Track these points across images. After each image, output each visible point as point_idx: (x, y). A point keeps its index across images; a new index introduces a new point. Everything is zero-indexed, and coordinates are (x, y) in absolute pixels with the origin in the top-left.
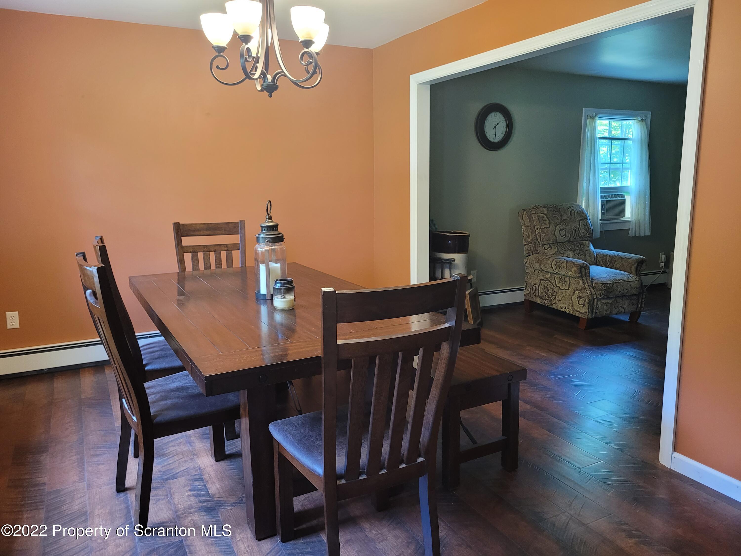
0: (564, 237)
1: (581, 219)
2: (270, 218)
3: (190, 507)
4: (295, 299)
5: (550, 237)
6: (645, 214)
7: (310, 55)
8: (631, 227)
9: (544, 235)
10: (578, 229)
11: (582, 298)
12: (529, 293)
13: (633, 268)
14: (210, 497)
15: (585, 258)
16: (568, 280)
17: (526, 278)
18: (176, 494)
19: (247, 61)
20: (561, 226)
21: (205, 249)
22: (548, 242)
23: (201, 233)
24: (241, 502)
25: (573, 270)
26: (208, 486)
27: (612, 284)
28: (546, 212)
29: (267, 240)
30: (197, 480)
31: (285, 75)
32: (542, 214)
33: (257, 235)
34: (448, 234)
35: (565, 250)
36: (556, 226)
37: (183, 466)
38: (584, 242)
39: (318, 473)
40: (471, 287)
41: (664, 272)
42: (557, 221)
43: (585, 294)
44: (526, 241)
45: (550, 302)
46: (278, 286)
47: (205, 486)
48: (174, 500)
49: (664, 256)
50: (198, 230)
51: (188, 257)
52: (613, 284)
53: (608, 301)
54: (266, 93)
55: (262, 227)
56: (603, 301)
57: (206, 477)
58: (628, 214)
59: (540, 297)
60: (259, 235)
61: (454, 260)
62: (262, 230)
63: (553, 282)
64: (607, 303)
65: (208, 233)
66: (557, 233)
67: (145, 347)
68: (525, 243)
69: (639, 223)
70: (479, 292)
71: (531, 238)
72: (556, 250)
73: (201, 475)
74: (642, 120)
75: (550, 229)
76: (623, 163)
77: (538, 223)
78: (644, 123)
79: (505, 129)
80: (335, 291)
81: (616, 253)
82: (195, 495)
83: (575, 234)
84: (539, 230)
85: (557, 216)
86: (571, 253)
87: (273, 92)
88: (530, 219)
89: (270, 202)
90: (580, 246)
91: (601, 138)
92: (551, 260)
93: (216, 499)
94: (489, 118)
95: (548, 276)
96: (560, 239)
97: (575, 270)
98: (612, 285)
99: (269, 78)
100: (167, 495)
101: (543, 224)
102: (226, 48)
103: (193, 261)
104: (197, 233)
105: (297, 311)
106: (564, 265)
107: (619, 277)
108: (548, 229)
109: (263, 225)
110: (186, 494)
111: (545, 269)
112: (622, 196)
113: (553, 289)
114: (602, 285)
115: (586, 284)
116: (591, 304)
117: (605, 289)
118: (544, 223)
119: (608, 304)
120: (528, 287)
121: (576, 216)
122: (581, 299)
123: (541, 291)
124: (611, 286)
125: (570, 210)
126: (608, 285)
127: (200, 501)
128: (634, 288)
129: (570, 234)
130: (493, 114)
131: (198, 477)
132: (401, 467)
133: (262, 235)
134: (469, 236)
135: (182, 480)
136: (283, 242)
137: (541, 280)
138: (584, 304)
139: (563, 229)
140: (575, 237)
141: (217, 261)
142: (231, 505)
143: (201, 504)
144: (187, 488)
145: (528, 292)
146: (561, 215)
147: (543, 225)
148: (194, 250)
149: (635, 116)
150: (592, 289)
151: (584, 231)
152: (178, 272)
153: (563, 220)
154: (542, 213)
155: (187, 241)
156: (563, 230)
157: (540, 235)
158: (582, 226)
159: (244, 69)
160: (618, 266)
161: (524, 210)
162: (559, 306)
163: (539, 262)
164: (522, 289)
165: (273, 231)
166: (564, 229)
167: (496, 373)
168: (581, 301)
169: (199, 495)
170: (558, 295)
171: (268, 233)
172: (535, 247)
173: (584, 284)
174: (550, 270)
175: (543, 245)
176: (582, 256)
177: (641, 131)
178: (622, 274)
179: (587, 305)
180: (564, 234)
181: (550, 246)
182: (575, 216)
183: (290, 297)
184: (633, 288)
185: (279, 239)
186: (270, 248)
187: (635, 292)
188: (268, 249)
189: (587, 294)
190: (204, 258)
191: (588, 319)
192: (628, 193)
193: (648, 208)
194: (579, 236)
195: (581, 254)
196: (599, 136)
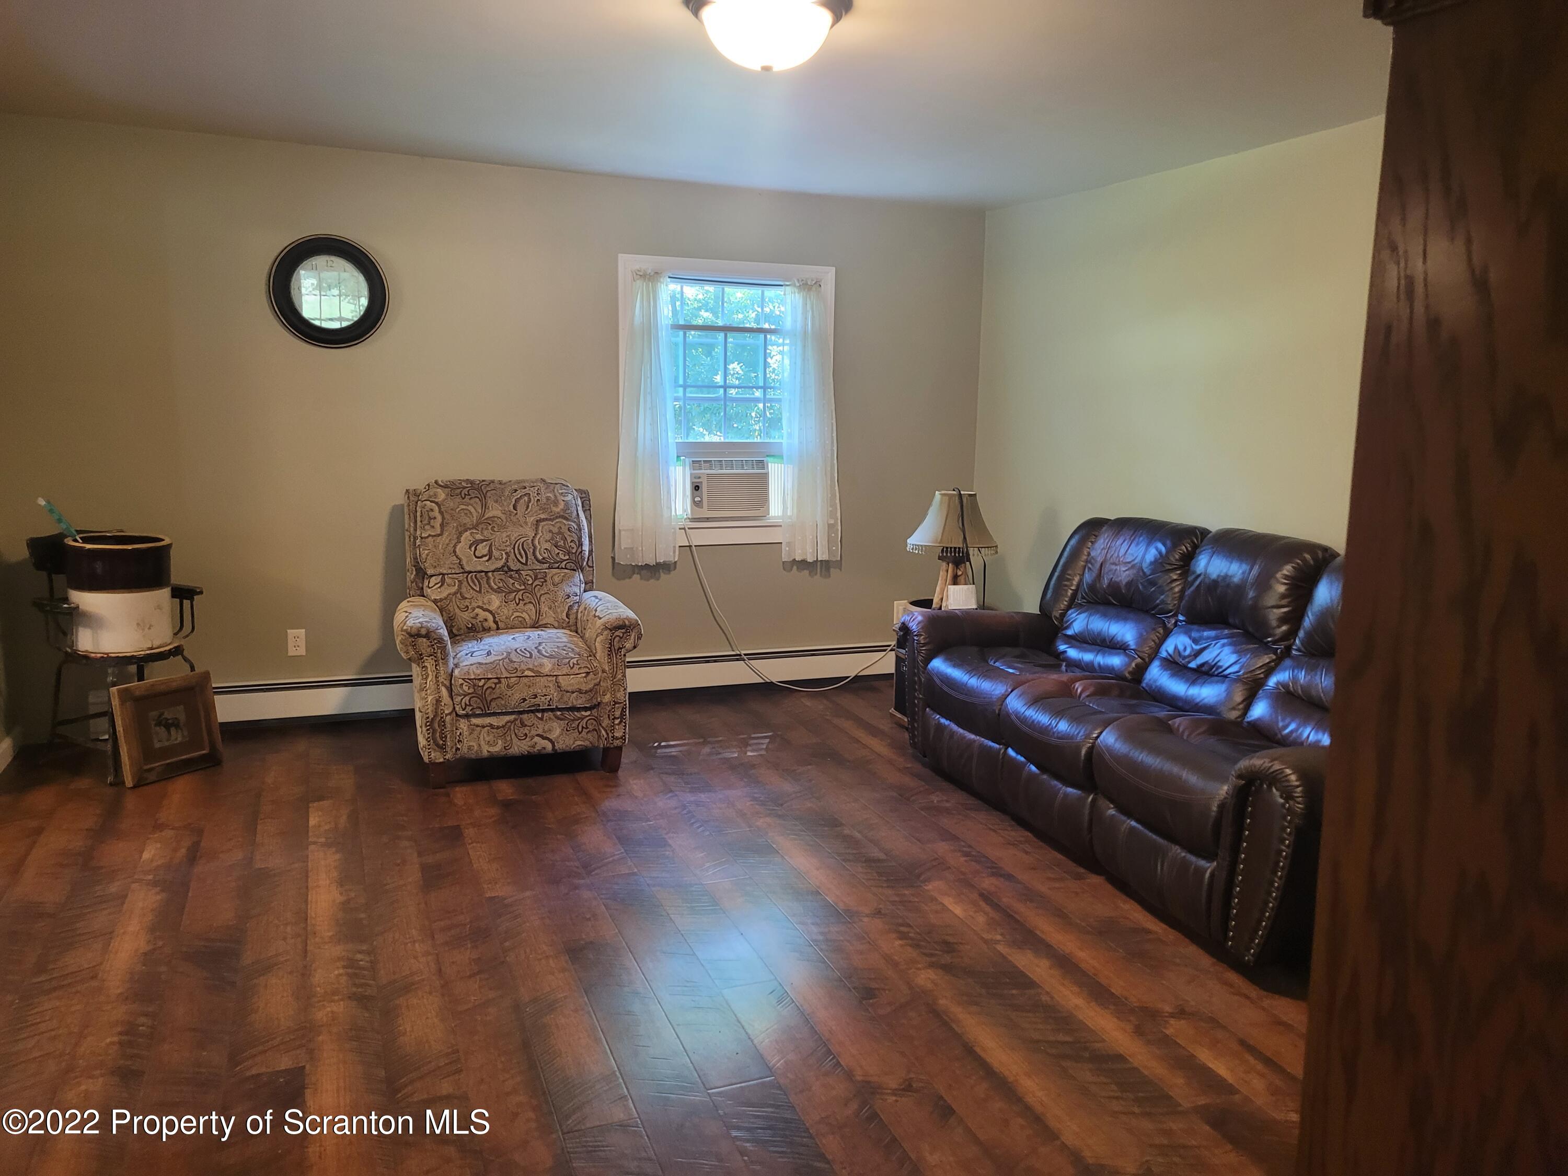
0: (487, 558)
1: (543, 516)
5: (441, 557)
8: (785, 538)
9: (426, 552)
10: (530, 541)
20: (478, 533)
22: (439, 571)
27: (496, 681)
28: (441, 498)
32: (431, 502)
35: (480, 592)
36: (461, 533)
38: (553, 572)
42: (467, 520)
52: (500, 682)
53: (492, 722)
58: (776, 508)
64: (487, 726)
66: (462, 551)
70: (214, 686)
72: (454, 589)
74: (807, 287)
75: (444, 539)
77: (420, 524)
79: (364, 299)
83: (523, 552)
84: (419, 542)
85: (470, 508)
88: (413, 512)
90: (532, 584)
96: (473, 564)
98: (496, 684)
101: (427, 527)
108: (435, 538)
112: (758, 463)
114: (463, 682)
115: (431, 678)
116: (434, 728)
117: (469, 694)
118: (429, 523)
119: (493, 728)
121: (529, 510)
124: (489, 684)
126: (481, 684)
128: (573, 692)
129: (506, 553)
138: (422, 726)
139: (483, 540)
140: (524, 561)
146: (485, 506)
147: (428, 530)
150: (444, 691)
151: (548, 546)
153: (486, 519)
154: (431, 499)
156: (482, 542)
157: (420, 554)
158: (543, 536)
161: (409, 491)
166: (487, 540)
173: (426, 678)
175: (429, 577)
176: (527, 607)
180: (485, 551)
181: (443, 580)
182: (526, 510)
184: (567, 692)
187: (576, 700)
189: (425, 701)
192: (779, 457)
194: (536, 557)
195: (527, 600)
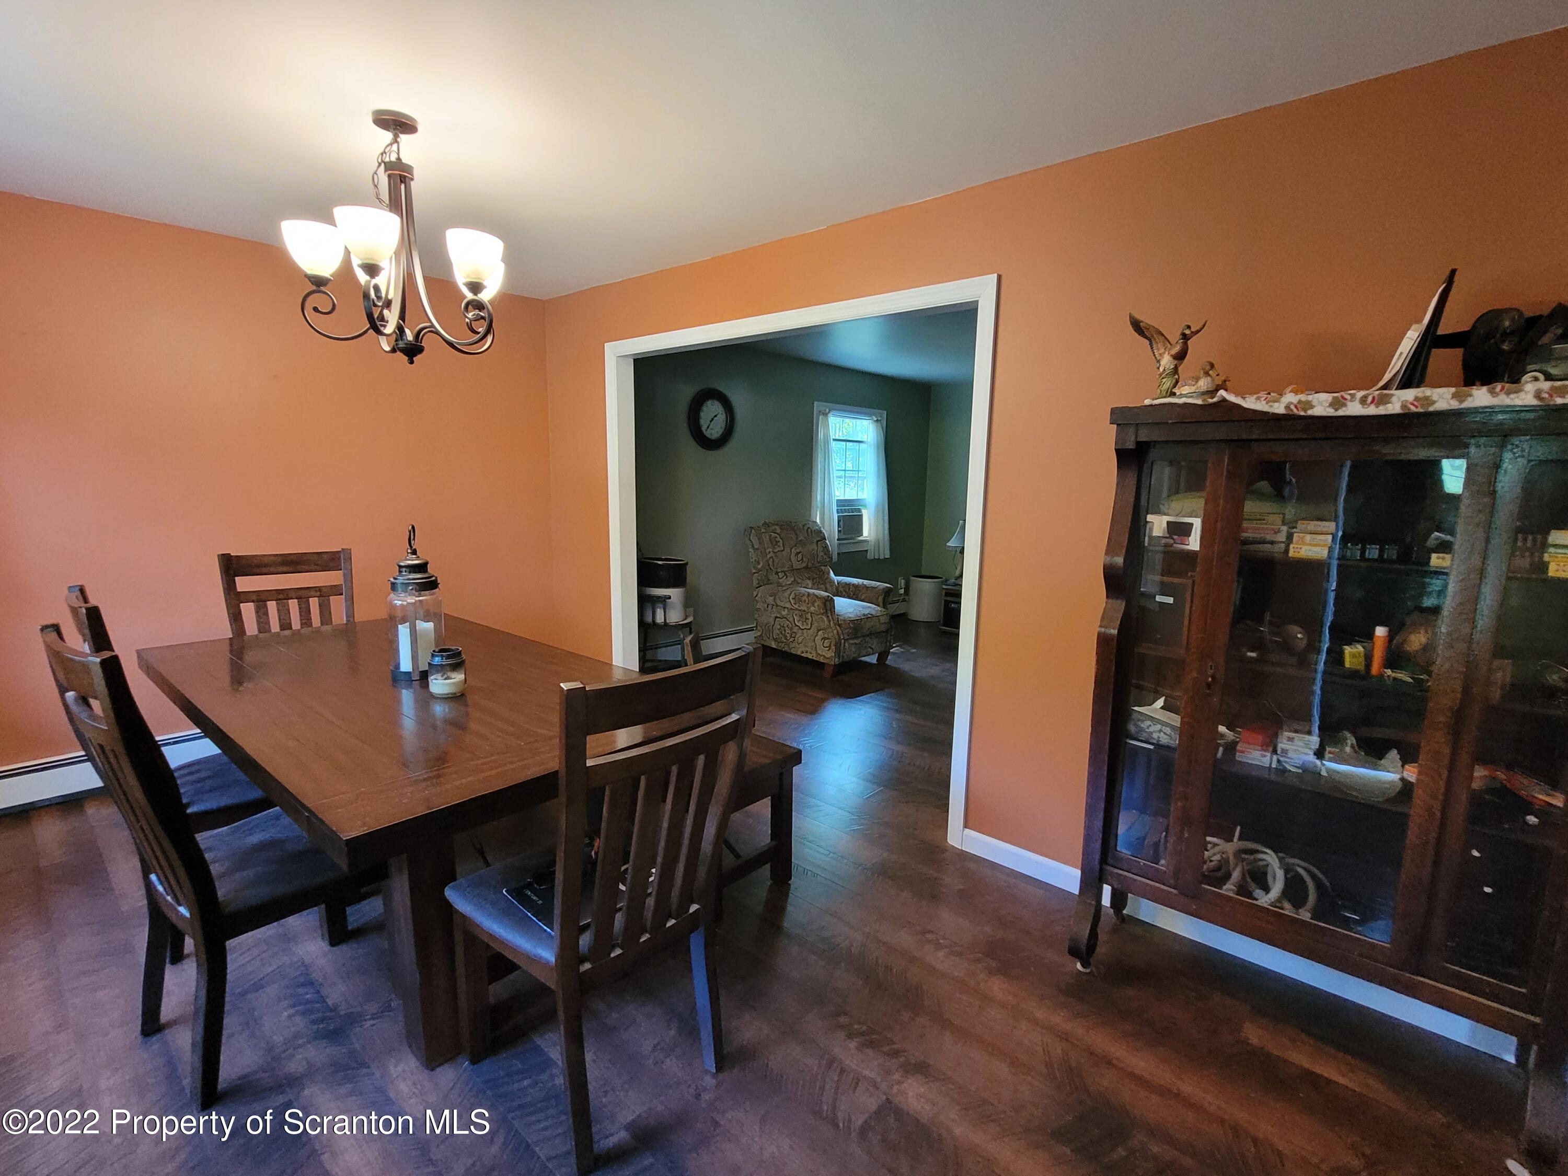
0: (801, 562)
1: (818, 539)
2: (414, 552)
3: (296, 1036)
4: (465, 679)
5: (785, 562)
6: (884, 534)
7: (480, 306)
8: (870, 547)
9: (777, 560)
10: (816, 552)
11: (828, 639)
12: (761, 635)
13: (881, 599)
14: (331, 1010)
15: (826, 589)
16: (810, 617)
17: (756, 616)
18: (265, 1018)
19: (375, 305)
20: (797, 549)
21: (281, 596)
22: (783, 569)
23: (272, 569)
24: (388, 1008)
25: (816, 605)
26: (324, 992)
28: (778, 531)
29: (411, 588)
30: (303, 985)
31: (437, 333)
32: (774, 533)
33: (392, 580)
34: (660, 563)
35: (803, 580)
36: (791, 549)
37: (270, 965)
38: (823, 568)
39: (546, 959)
40: (691, 633)
41: (904, 600)
42: (792, 542)
43: (830, 635)
44: (754, 567)
45: (788, 645)
46: (437, 660)
47: (318, 992)
48: (264, 1029)
49: (903, 581)
50: (266, 565)
51: (248, 610)
53: (856, 641)
54: (402, 358)
55: (400, 567)
56: (851, 642)
57: (316, 975)
58: (866, 532)
59: (775, 640)
60: (395, 579)
61: (670, 598)
62: (400, 572)
63: (791, 619)
64: (854, 644)
65: (285, 569)
66: (793, 558)
67: (182, 772)
68: (754, 571)
69: (878, 542)
71: (761, 565)
72: (793, 579)
73: (308, 975)
74: (877, 421)
75: (785, 553)
76: (858, 471)
77: (770, 545)
78: (879, 424)
79: (725, 423)
80: (585, 687)
81: (860, 581)
82: (304, 1013)
83: (813, 558)
84: (772, 554)
85: (791, 536)
86: (810, 583)
87: (415, 356)
88: (759, 539)
89: (413, 527)
90: (820, 574)
91: (834, 440)
92: (789, 592)
93: (342, 1013)
94: (704, 408)
95: (784, 613)
96: (797, 565)
97: (818, 606)
99: (409, 335)
100: (248, 1023)
101: (776, 547)
102: (330, 280)
103: (258, 617)
104: (264, 570)
105: (470, 698)
106: (805, 598)
107: (867, 612)
108: (781, 552)
109: (402, 564)
110: (285, 1014)
111: (782, 604)
112: (859, 511)
113: (791, 629)
114: (849, 622)
115: (832, 622)
116: (838, 645)
117: (852, 627)
118: (777, 544)
119: (856, 645)
120: (759, 628)
121: (811, 534)
122: (826, 641)
123: (776, 631)
125: (806, 528)
126: (856, 622)
127: (314, 1022)
128: (883, 623)
129: (808, 559)
130: (709, 403)
131: (302, 979)
132: (669, 924)
133: (401, 580)
134: (686, 564)
135: (273, 990)
136: (437, 589)
137: (776, 617)
138: (830, 647)
139: (800, 553)
140: (813, 563)
141: (303, 614)
142: (373, 1019)
143: (315, 1027)
144: (286, 1003)
145: (759, 634)
146: (796, 534)
148: (260, 599)
149: (870, 415)
150: (838, 628)
152: (231, 636)
153: (799, 541)
154: (773, 531)
155: (244, 584)
157: (773, 561)
158: (820, 549)
159: (370, 316)
160: (863, 597)
161: (751, 528)
162: (799, 650)
163: (773, 595)
164: (751, 630)
165: (420, 572)
167: (768, 761)
168: (827, 643)
169: (311, 1011)
170: (797, 636)
171: (411, 577)
172: (766, 576)
173: (829, 621)
174: (788, 605)
175: (777, 573)
176: (822, 586)
177: (877, 433)
178: (869, 607)
179: (833, 647)
180: (801, 558)
181: (786, 574)
183: (459, 677)
184: (881, 623)
185: (431, 585)
186: (417, 599)
187: (884, 628)
188: (413, 601)
189: (833, 633)
190: (278, 610)
191: (835, 665)
192: (865, 506)
193: (887, 525)
194: (817, 560)
195: (822, 583)
196: (832, 437)
